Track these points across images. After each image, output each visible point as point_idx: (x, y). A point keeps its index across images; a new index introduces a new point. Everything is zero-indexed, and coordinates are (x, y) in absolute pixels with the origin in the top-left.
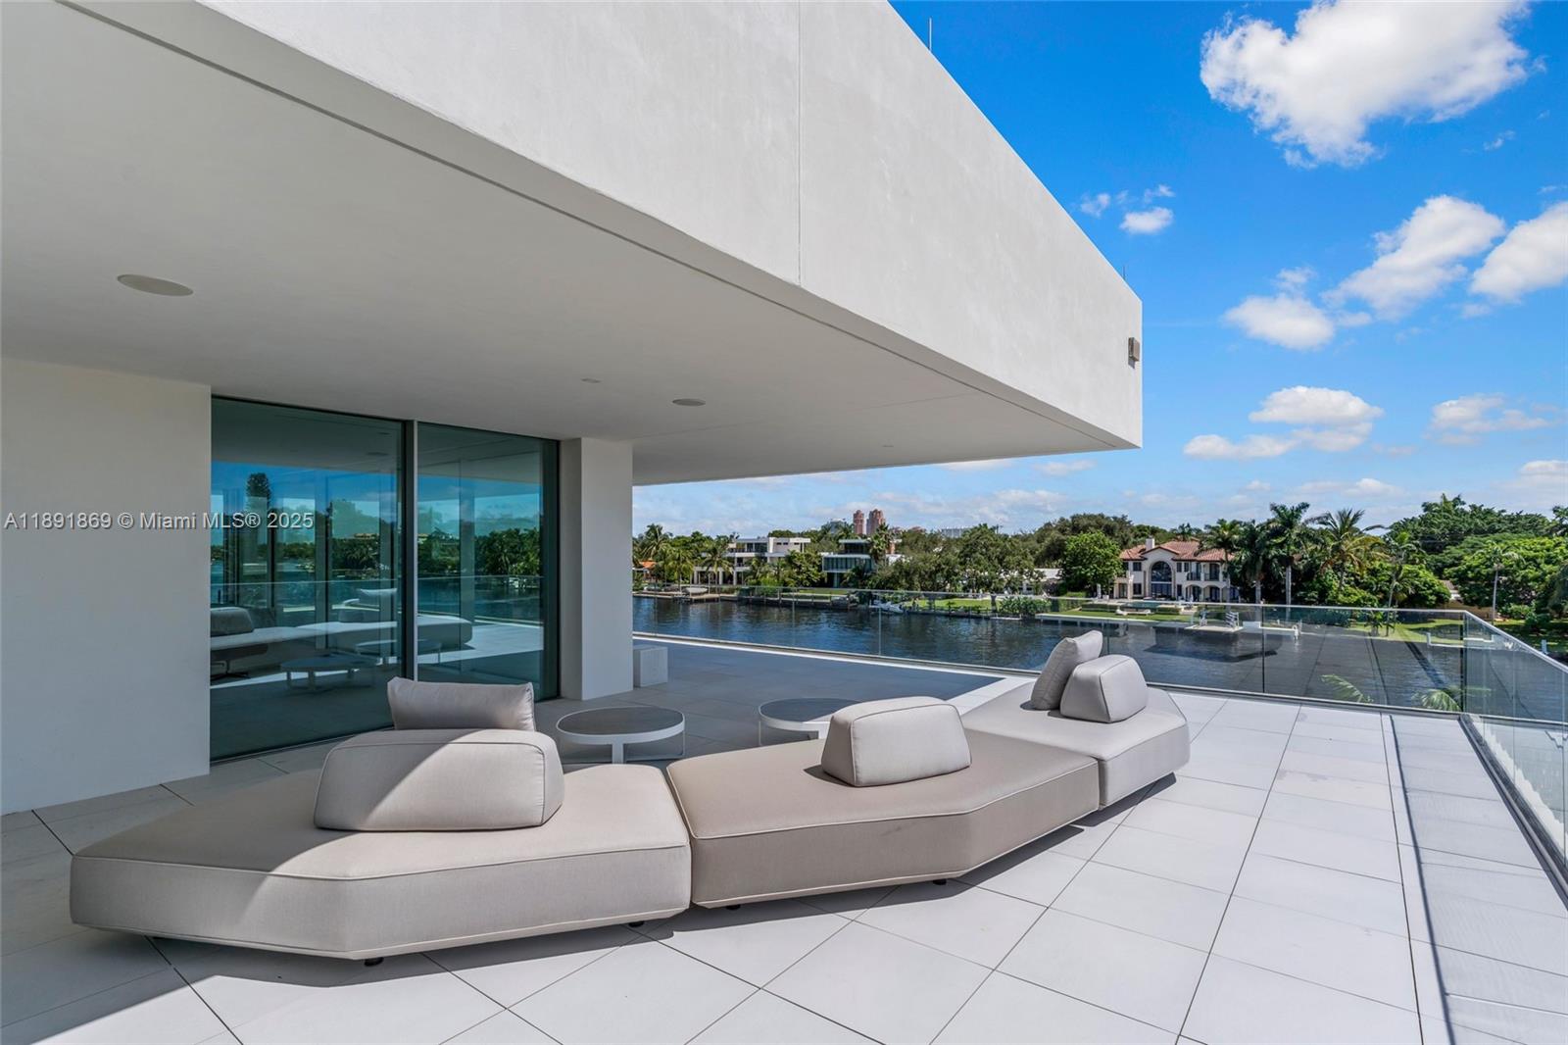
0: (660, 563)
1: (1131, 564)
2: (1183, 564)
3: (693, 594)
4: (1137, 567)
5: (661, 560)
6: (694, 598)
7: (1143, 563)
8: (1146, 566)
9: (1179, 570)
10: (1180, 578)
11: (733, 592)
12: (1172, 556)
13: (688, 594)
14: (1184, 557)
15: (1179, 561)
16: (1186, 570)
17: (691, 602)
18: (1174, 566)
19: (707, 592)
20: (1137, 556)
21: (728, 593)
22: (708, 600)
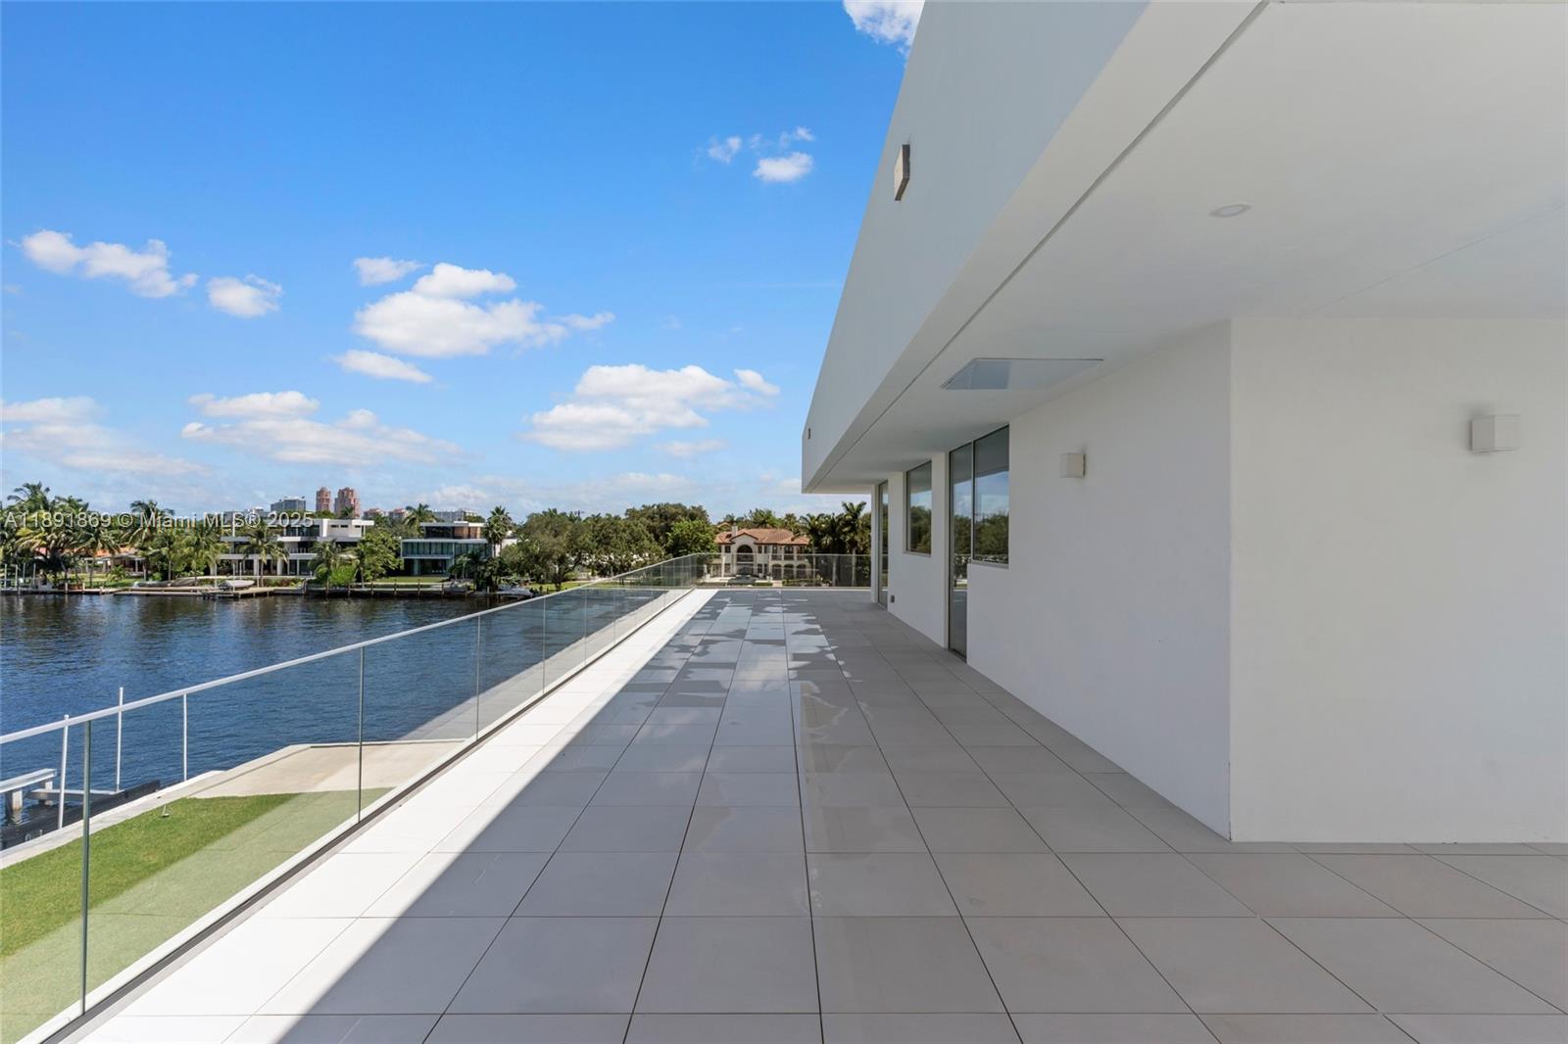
0: (164, 550)
1: (723, 547)
2: (763, 546)
3: (237, 588)
4: (728, 550)
5: (163, 546)
6: (241, 592)
7: (732, 546)
8: (734, 549)
9: (760, 552)
10: (760, 558)
11: (288, 585)
12: (753, 540)
13: (229, 588)
14: (764, 542)
15: (760, 545)
16: (765, 552)
17: (236, 598)
18: (755, 548)
19: (255, 584)
20: (727, 541)
21: (279, 585)
22: (259, 595)
